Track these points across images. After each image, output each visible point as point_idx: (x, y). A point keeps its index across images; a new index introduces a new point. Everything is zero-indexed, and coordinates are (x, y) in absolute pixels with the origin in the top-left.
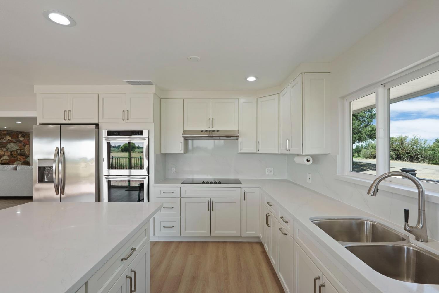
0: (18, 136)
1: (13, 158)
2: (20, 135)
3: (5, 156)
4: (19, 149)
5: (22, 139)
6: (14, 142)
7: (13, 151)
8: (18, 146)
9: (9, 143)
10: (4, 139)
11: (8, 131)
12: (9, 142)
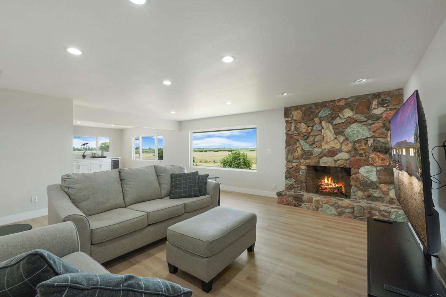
0: (368, 107)
1: (358, 157)
2: (375, 103)
3: (343, 152)
4: (372, 137)
5: (379, 111)
6: (361, 122)
7: (359, 141)
8: (370, 129)
9: (350, 123)
10: (340, 117)
11: (347, 99)
12: (351, 121)
